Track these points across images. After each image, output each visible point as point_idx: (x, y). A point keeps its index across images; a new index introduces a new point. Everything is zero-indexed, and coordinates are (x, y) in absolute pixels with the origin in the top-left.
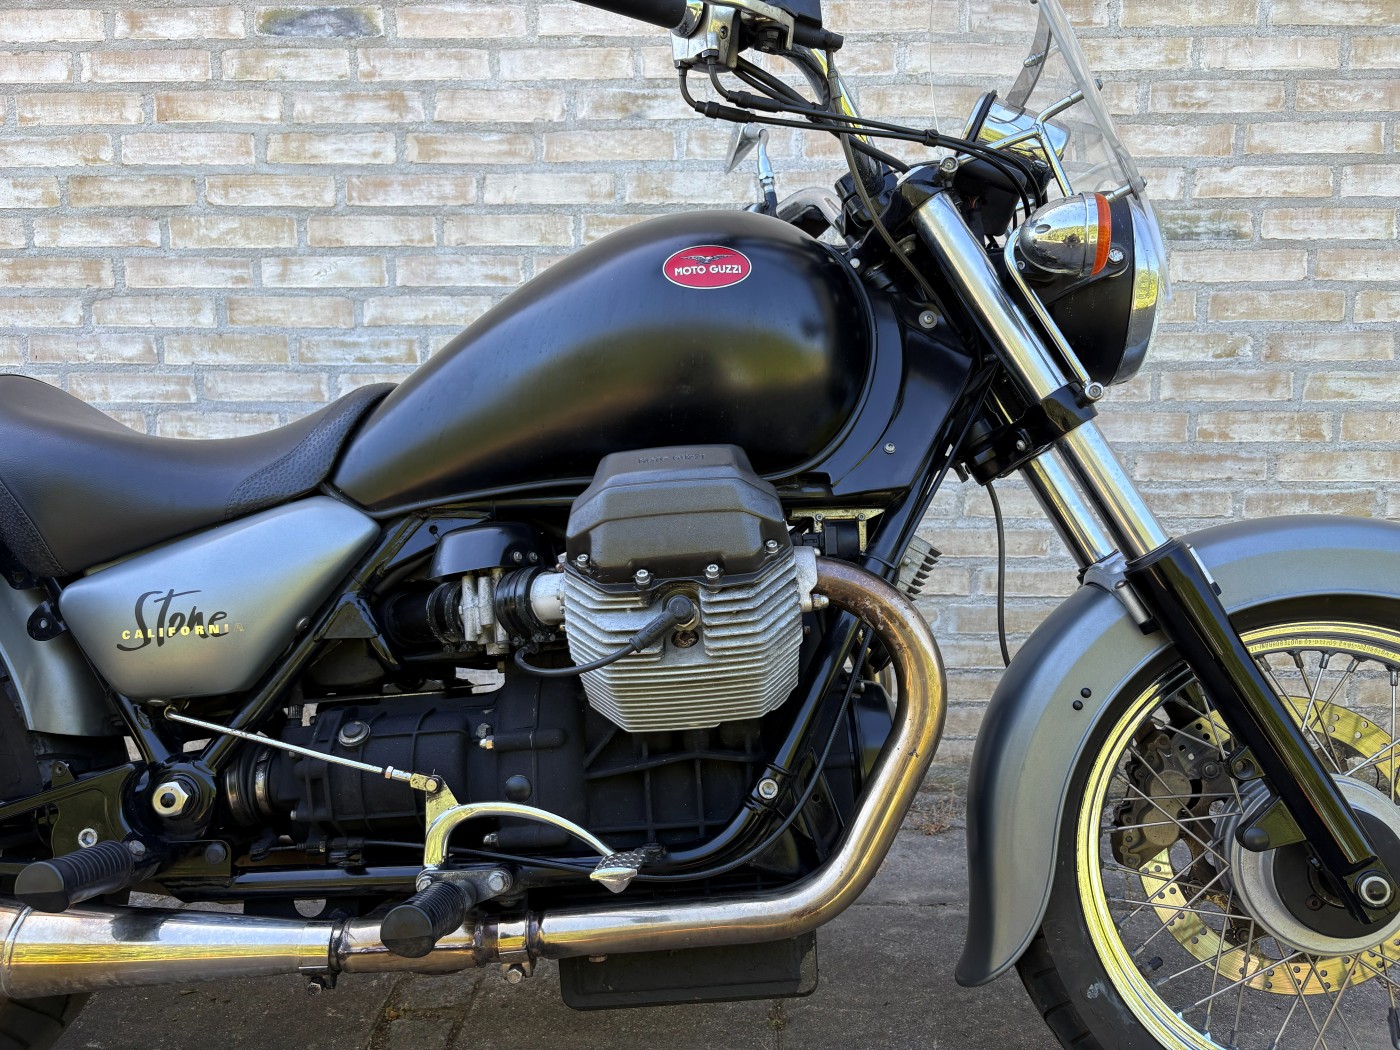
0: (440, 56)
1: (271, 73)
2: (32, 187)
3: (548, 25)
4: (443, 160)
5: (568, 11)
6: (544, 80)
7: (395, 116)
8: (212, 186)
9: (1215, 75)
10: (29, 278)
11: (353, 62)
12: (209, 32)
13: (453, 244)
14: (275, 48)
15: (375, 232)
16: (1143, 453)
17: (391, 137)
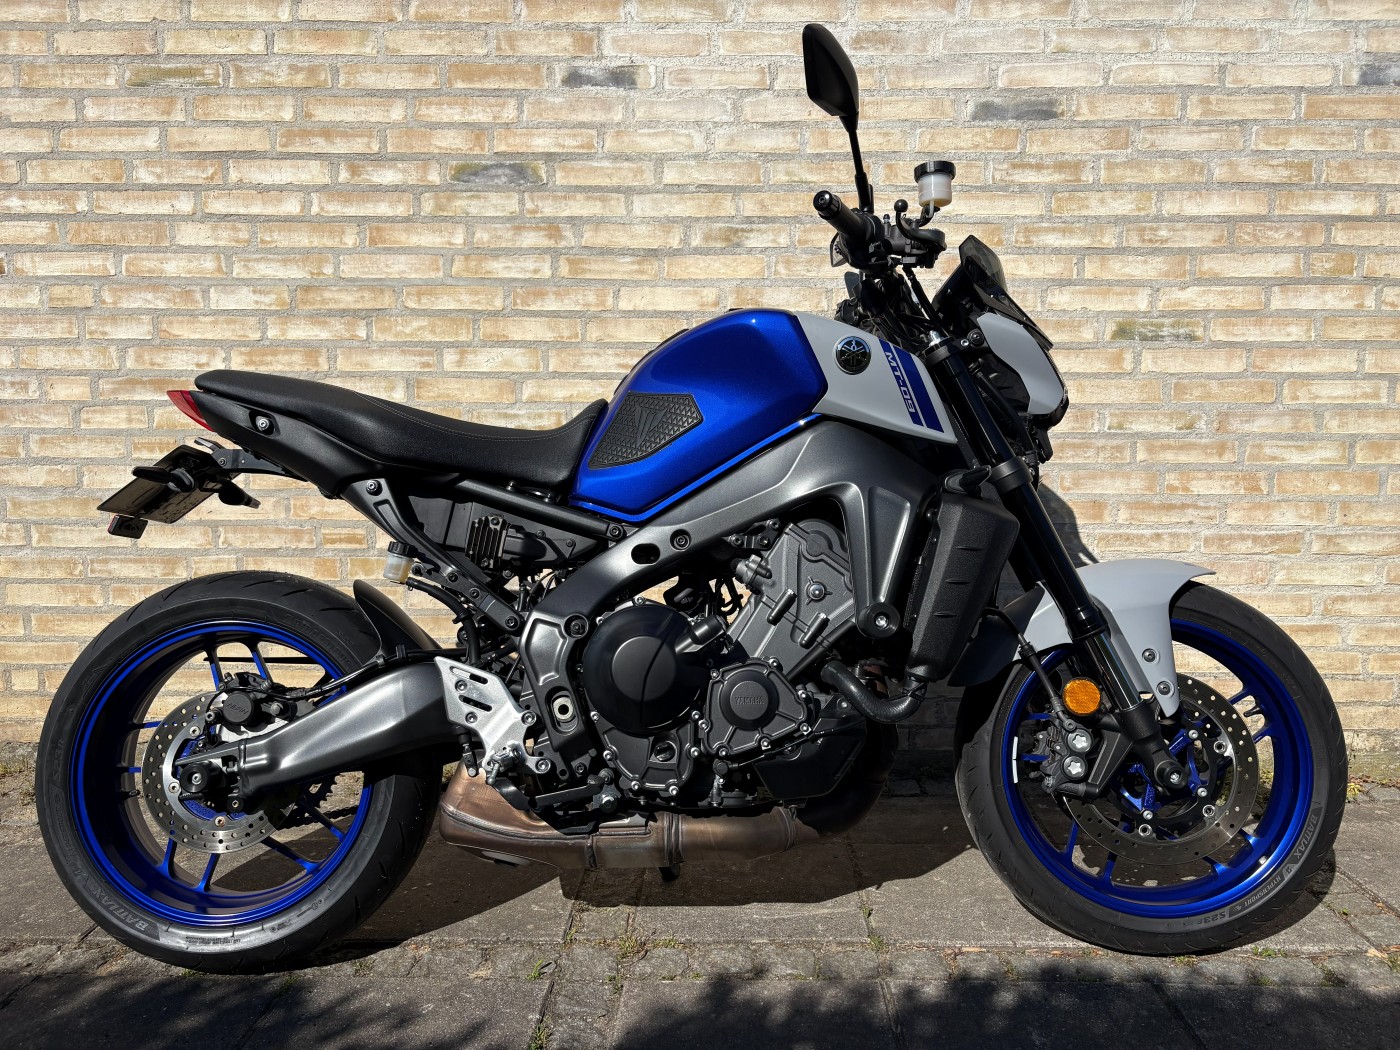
0: (588, 198)
1: (459, 211)
2: (267, 293)
3: (671, 176)
4: (588, 276)
5: (687, 166)
6: (667, 218)
7: (551, 243)
8: (408, 294)
9: (1173, 219)
10: (262, 363)
11: (522, 202)
12: (412, 179)
13: (594, 340)
14: (462, 191)
15: (534, 330)
16: (1125, 503)
17: (548, 258)
